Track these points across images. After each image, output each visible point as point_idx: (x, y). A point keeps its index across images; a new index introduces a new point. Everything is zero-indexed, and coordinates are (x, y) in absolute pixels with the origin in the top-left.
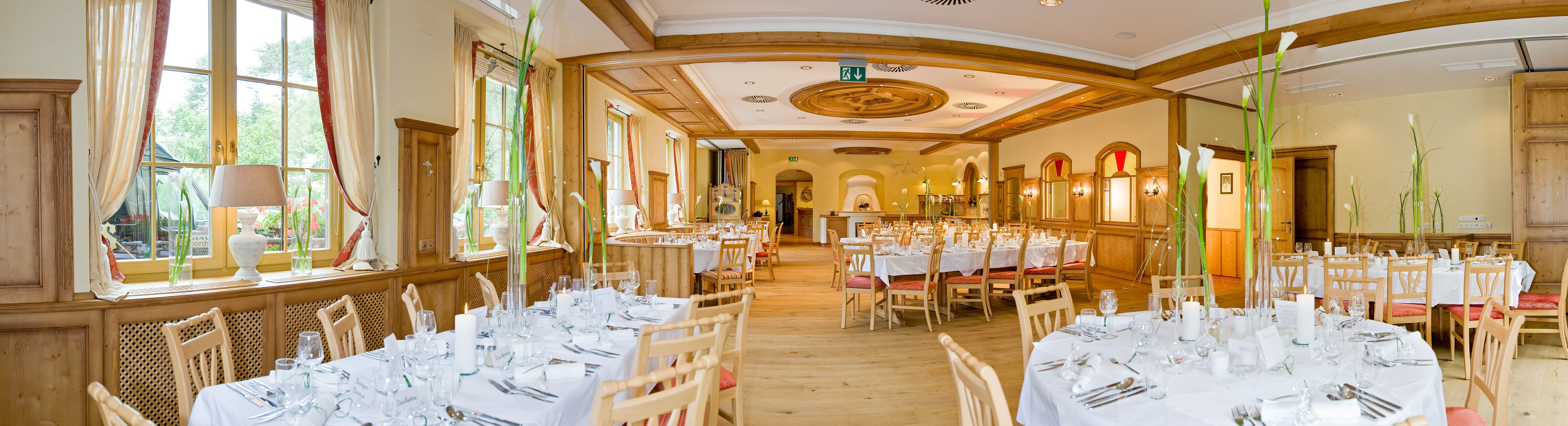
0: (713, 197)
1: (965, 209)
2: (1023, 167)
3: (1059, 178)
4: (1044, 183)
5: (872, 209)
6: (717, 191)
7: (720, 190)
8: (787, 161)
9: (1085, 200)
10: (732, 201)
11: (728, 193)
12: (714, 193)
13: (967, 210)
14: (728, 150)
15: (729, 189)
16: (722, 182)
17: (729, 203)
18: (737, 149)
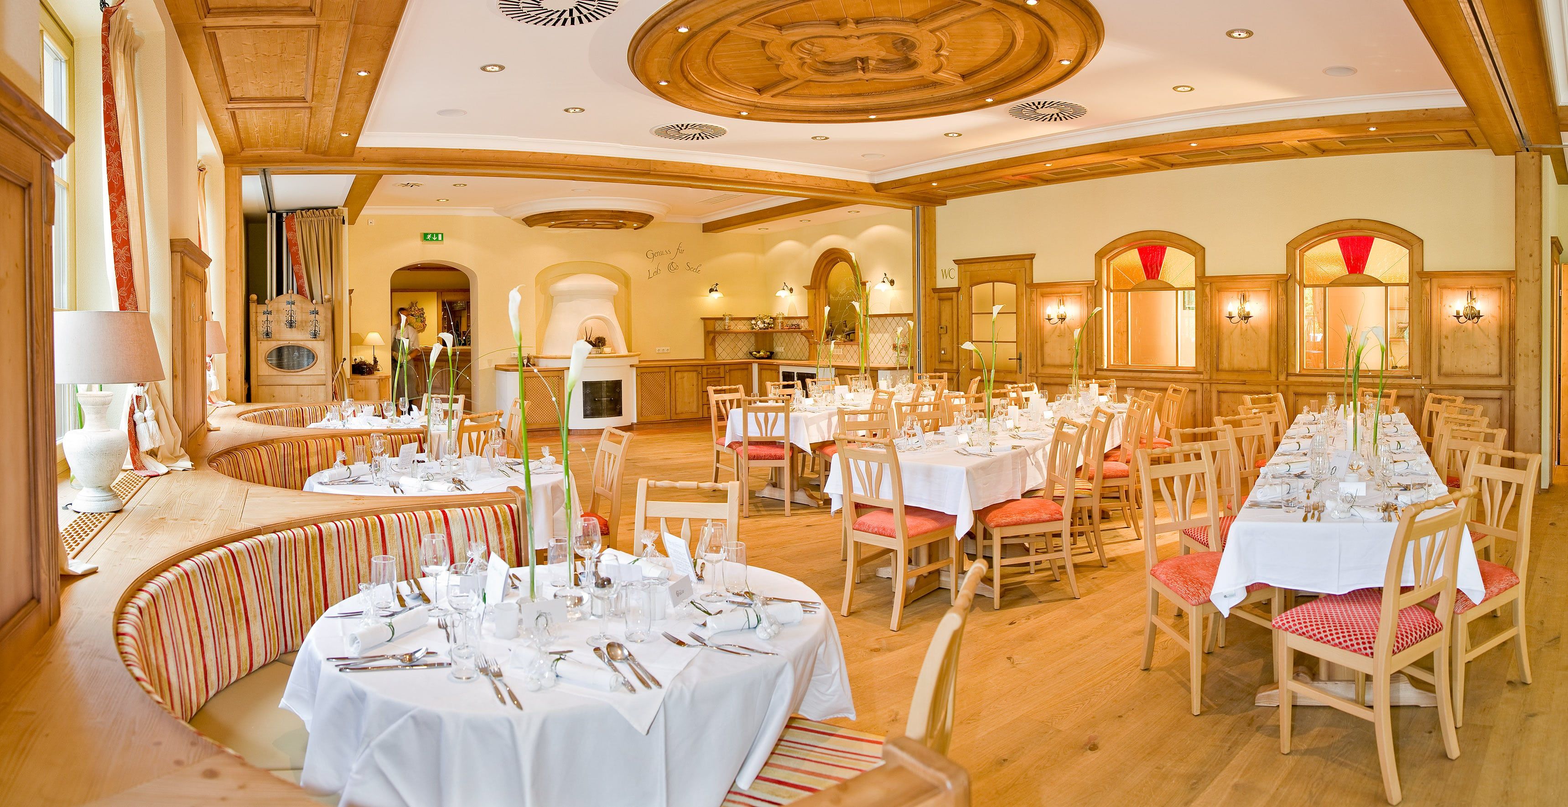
0: (262, 329)
1: (812, 345)
2: (1031, 257)
3: (1152, 283)
4: (1105, 292)
5: (614, 350)
6: (270, 313)
7: (278, 311)
8: (418, 242)
9: (1255, 330)
10: (309, 336)
11: (298, 317)
12: (262, 318)
13: (821, 348)
14: (293, 211)
15: (301, 309)
16: (280, 292)
17: (301, 343)
18: (317, 209)
